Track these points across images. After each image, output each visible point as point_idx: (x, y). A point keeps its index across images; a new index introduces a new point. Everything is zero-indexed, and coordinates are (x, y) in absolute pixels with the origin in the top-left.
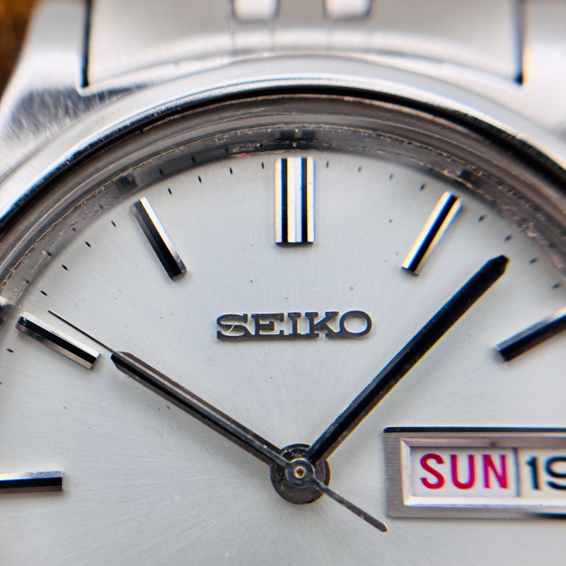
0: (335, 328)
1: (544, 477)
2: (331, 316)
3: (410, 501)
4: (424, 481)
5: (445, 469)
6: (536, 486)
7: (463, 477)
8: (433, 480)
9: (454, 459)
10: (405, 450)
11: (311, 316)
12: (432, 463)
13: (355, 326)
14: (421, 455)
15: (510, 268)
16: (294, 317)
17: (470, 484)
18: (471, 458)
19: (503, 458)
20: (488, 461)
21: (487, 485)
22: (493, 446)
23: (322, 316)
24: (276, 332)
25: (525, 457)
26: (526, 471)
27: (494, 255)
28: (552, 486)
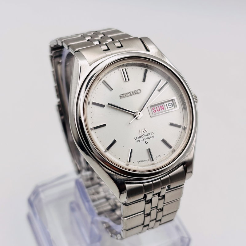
0: (136, 92)
4: (154, 112)
5: (156, 109)
6: (168, 108)
7: (158, 110)
8: (155, 111)
9: (156, 107)
11: (132, 92)
12: (154, 109)
13: (139, 91)
14: (152, 108)
16: (130, 92)
18: (159, 107)
19: (163, 106)
20: (161, 106)
21: (162, 110)
22: (161, 104)
23: (134, 91)
25: (165, 104)
26: (166, 106)
28: (170, 107)
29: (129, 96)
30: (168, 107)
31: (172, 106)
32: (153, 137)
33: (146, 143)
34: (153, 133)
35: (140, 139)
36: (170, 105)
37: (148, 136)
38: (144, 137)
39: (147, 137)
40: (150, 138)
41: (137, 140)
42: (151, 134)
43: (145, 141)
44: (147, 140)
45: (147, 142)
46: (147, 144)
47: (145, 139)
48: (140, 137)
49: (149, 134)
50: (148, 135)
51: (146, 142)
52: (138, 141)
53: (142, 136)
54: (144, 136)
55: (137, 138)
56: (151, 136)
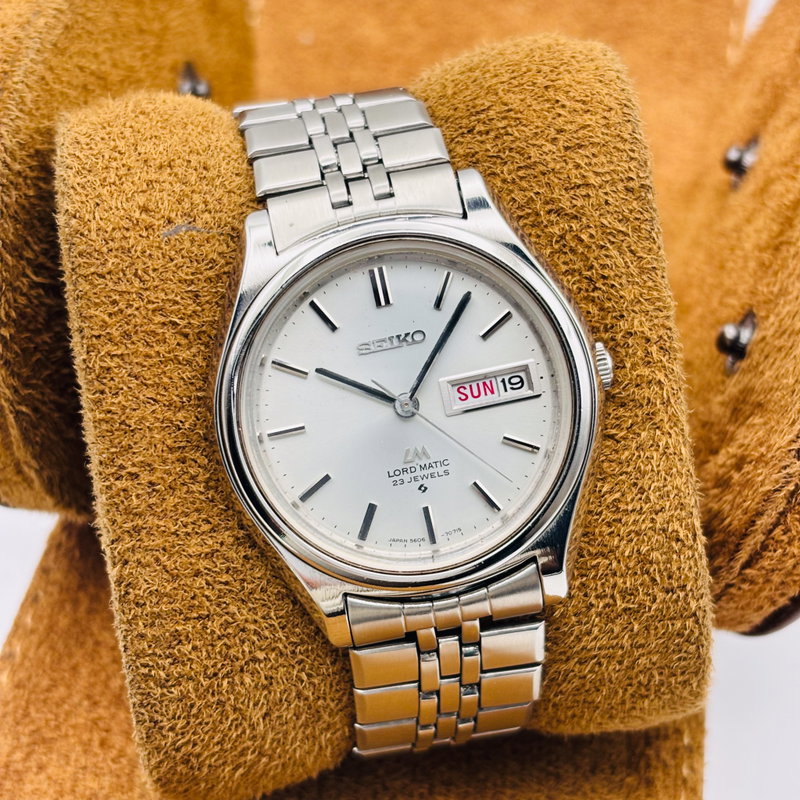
0: (410, 340)
1: (508, 386)
2: (407, 335)
3: (455, 408)
4: (460, 398)
5: (468, 392)
6: (506, 390)
7: (476, 394)
8: (463, 397)
9: (471, 386)
11: (398, 337)
12: (462, 390)
14: (456, 388)
15: (472, 296)
16: (391, 338)
17: (479, 395)
18: (478, 385)
19: (491, 382)
20: (484, 384)
21: (486, 394)
22: (485, 378)
23: (403, 336)
25: (499, 379)
26: (501, 385)
27: (465, 292)
28: (512, 389)
29: (387, 349)
31: (520, 385)
32: (447, 473)
33: (423, 489)
34: (446, 463)
35: (406, 477)
36: (514, 381)
37: (431, 470)
38: (419, 473)
39: (426, 472)
40: (436, 475)
41: (395, 478)
42: (442, 463)
43: (418, 484)
44: (426, 483)
45: (426, 488)
46: (424, 491)
47: (419, 478)
48: (404, 471)
49: (434, 465)
50: (430, 466)
51: (422, 486)
52: (399, 482)
53: (413, 470)
54: (418, 468)
55: (398, 473)
56: (441, 470)
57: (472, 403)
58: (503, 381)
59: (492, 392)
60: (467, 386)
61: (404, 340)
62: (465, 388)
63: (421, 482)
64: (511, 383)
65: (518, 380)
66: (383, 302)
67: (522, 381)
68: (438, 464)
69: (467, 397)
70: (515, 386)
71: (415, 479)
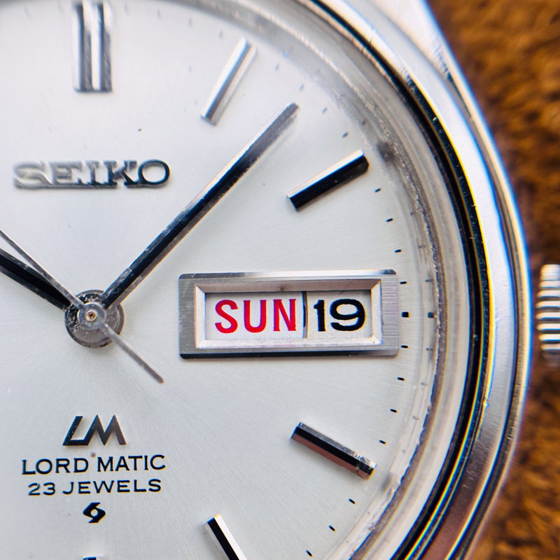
0: (134, 176)
2: (130, 165)
3: (202, 344)
4: (219, 326)
5: (238, 315)
6: (322, 327)
7: (255, 322)
8: (226, 324)
9: (247, 304)
10: (199, 295)
11: (110, 165)
12: (226, 308)
13: (154, 175)
14: (216, 301)
16: (93, 167)
17: (261, 328)
18: (263, 303)
19: (292, 302)
20: (278, 304)
21: (276, 328)
22: (282, 291)
23: (120, 165)
24: (75, 180)
25: (312, 301)
26: (313, 314)
28: (336, 326)
29: (80, 185)
30: (329, 319)
31: (354, 322)
32: (155, 486)
33: (95, 513)
34: (157, 462)
35: (62, 480)
36: (344, 310)
37: (122, 474)
38: (93, 475)
39: (109, 476)
40: (131, 486)
41: (38, 478)
42: (150, 463)
43: (86, 501)
44: (104, 500)
45: (102, 514)
46: (96, 520)
47: (91, 488)
48: (62, 464)
49: (130, 463)
50: (122, 464)
51: (93, 506)
52: (44, 489)
53: (81, 465)
54: (93, 463)
55: (44, 467)
56: (143, 477)
57: (242, 339)
58: (320, 307)
59: (291, 326)
60: (240, 303)
61: (122, 174)
62: (234, 306)
63: (93, 497)
64: (334, 313)
65: (352, 309)
66: (96, 83)
67: (361, 314)
68: (141, 462)
69: (234, 326)
70: (343, 323)
71: (83, 488)
